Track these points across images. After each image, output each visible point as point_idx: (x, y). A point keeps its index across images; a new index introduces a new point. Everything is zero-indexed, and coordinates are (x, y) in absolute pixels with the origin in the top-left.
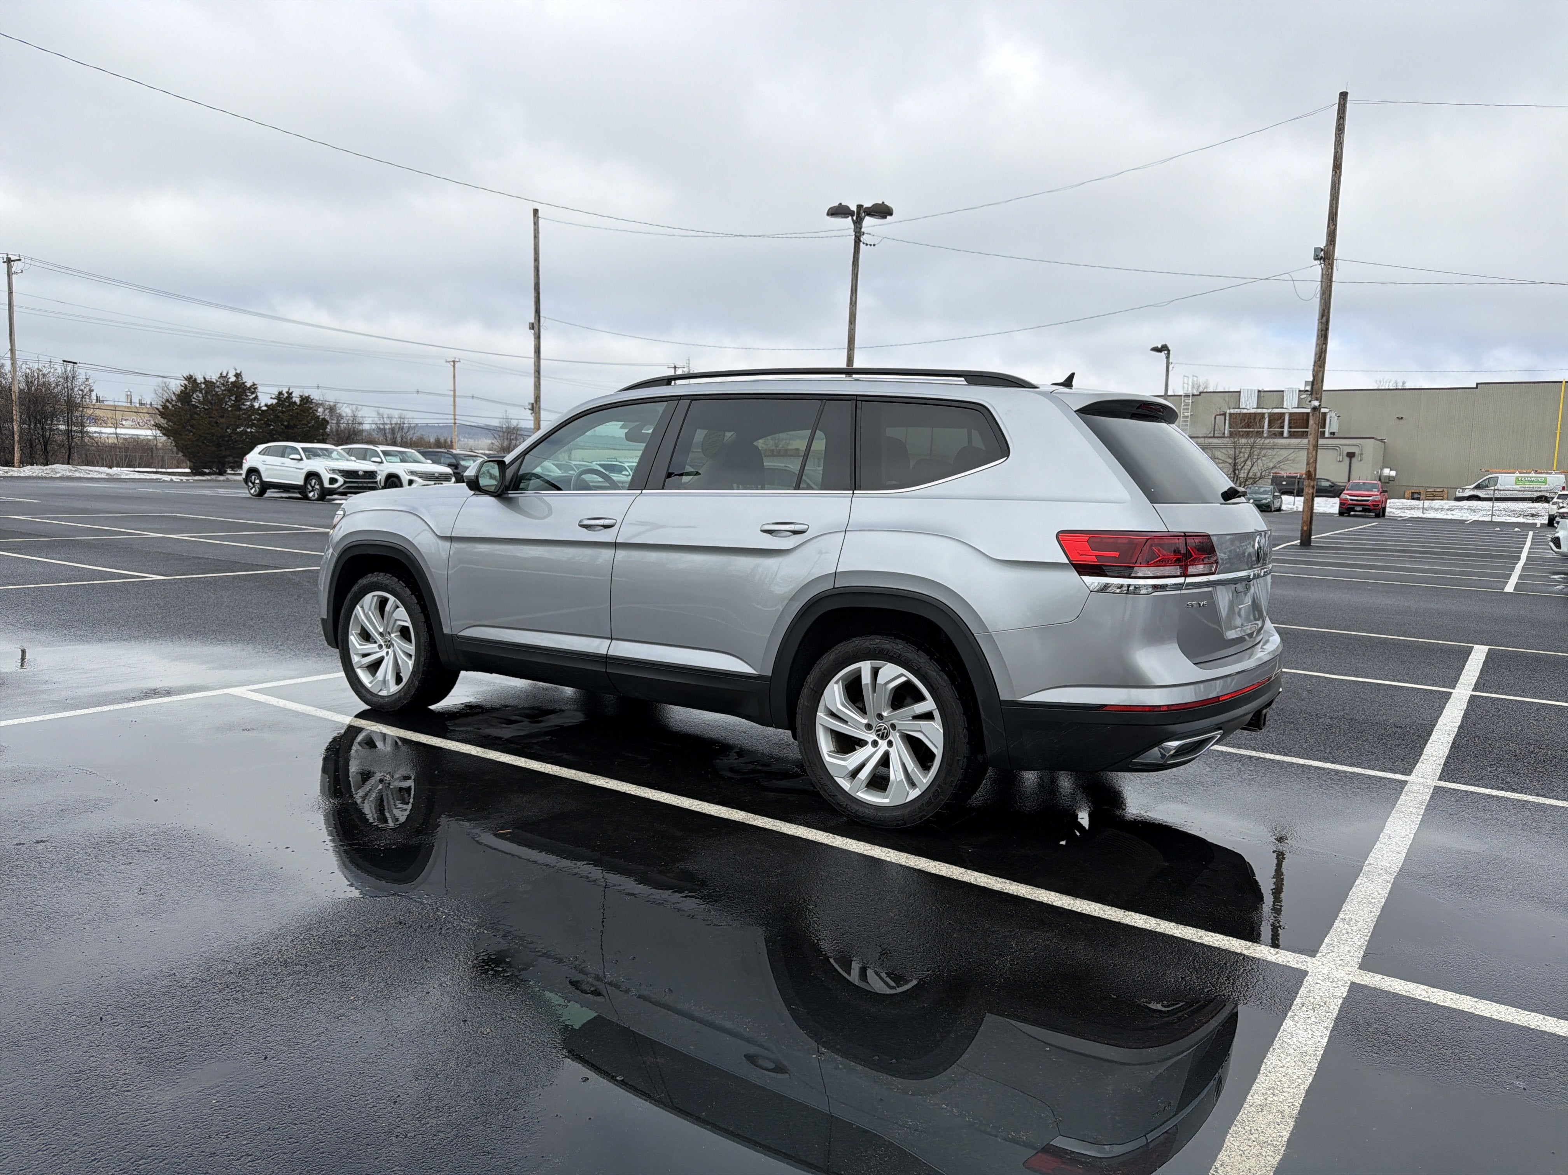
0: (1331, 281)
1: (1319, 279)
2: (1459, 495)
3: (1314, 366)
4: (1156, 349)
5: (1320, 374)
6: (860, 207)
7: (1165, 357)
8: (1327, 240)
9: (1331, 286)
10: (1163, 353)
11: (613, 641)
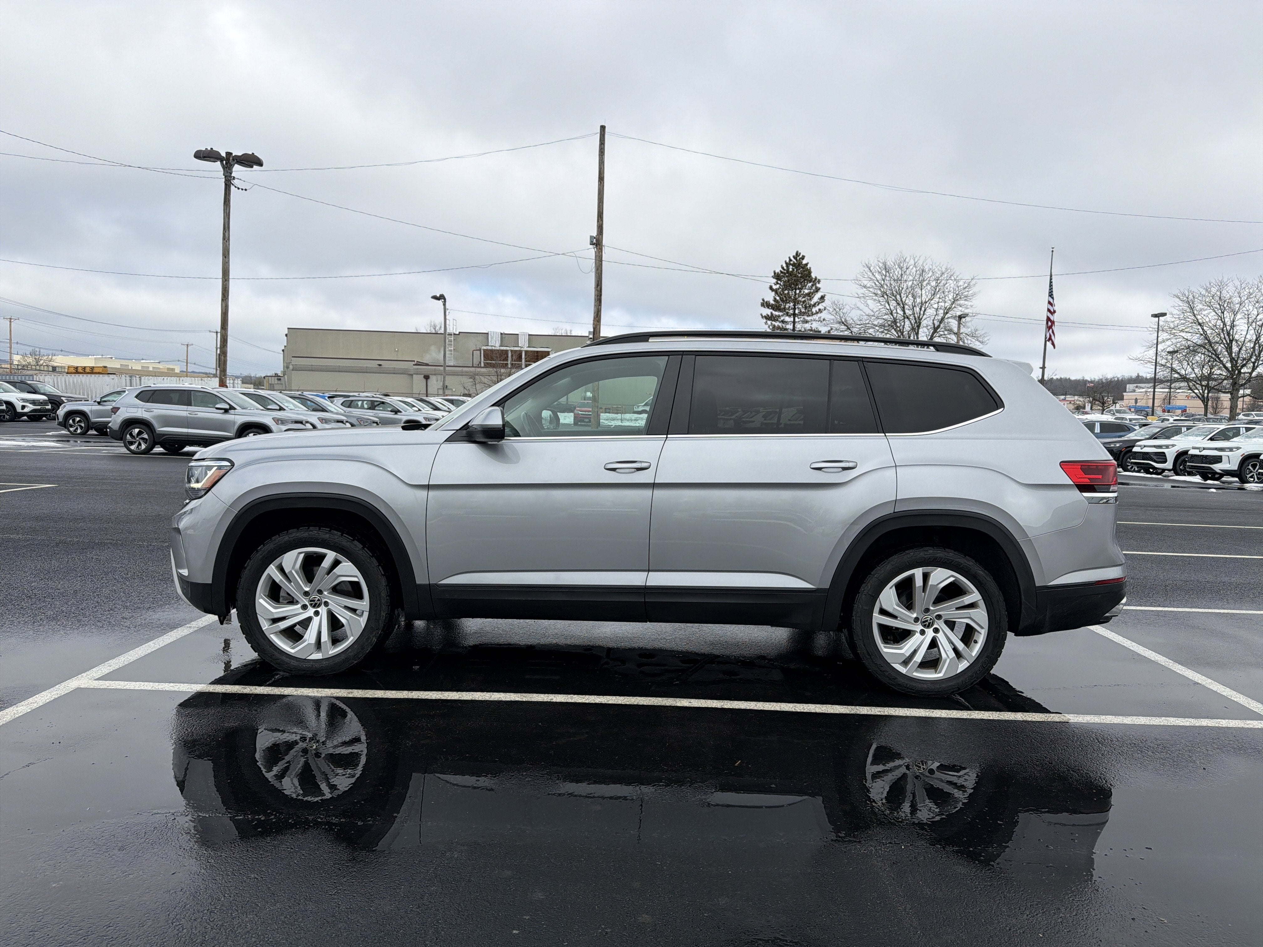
0: (601, 261)
1: (594, 258)
2: (635, 410)
3: (594, 321)
4: (435, 297)
5: (598, 327)
6: (229, 154)
7: (442, 304)
8: (598, 231)
9: (601, 264)
10: (441, 301)
11: (650, 573)
